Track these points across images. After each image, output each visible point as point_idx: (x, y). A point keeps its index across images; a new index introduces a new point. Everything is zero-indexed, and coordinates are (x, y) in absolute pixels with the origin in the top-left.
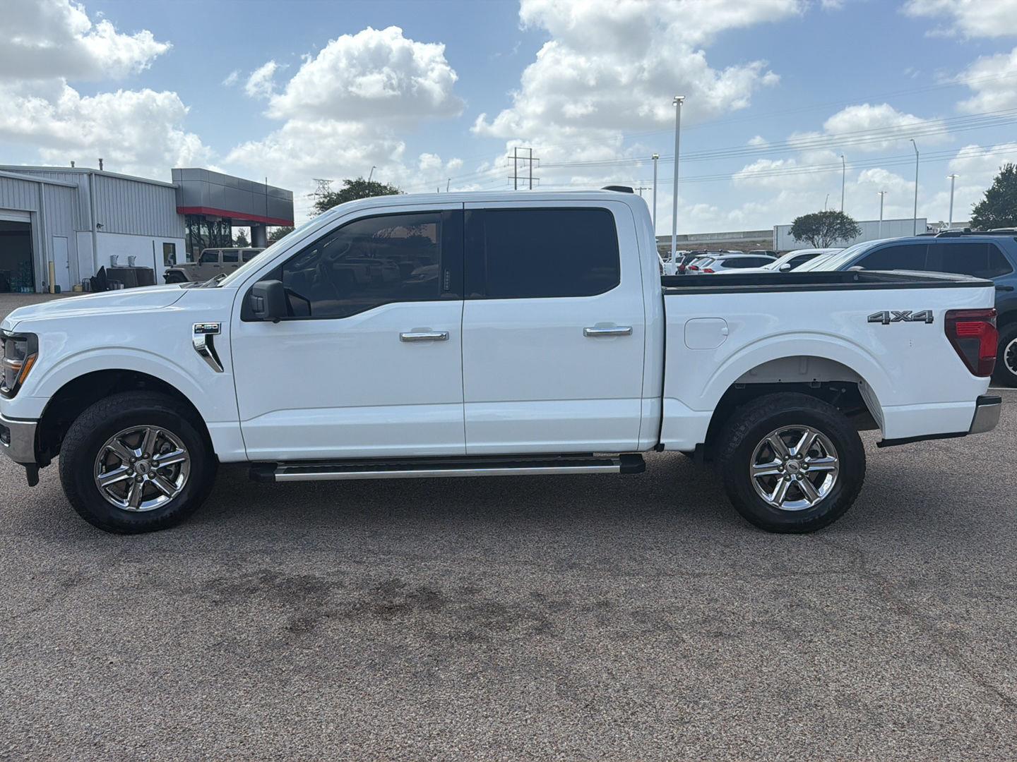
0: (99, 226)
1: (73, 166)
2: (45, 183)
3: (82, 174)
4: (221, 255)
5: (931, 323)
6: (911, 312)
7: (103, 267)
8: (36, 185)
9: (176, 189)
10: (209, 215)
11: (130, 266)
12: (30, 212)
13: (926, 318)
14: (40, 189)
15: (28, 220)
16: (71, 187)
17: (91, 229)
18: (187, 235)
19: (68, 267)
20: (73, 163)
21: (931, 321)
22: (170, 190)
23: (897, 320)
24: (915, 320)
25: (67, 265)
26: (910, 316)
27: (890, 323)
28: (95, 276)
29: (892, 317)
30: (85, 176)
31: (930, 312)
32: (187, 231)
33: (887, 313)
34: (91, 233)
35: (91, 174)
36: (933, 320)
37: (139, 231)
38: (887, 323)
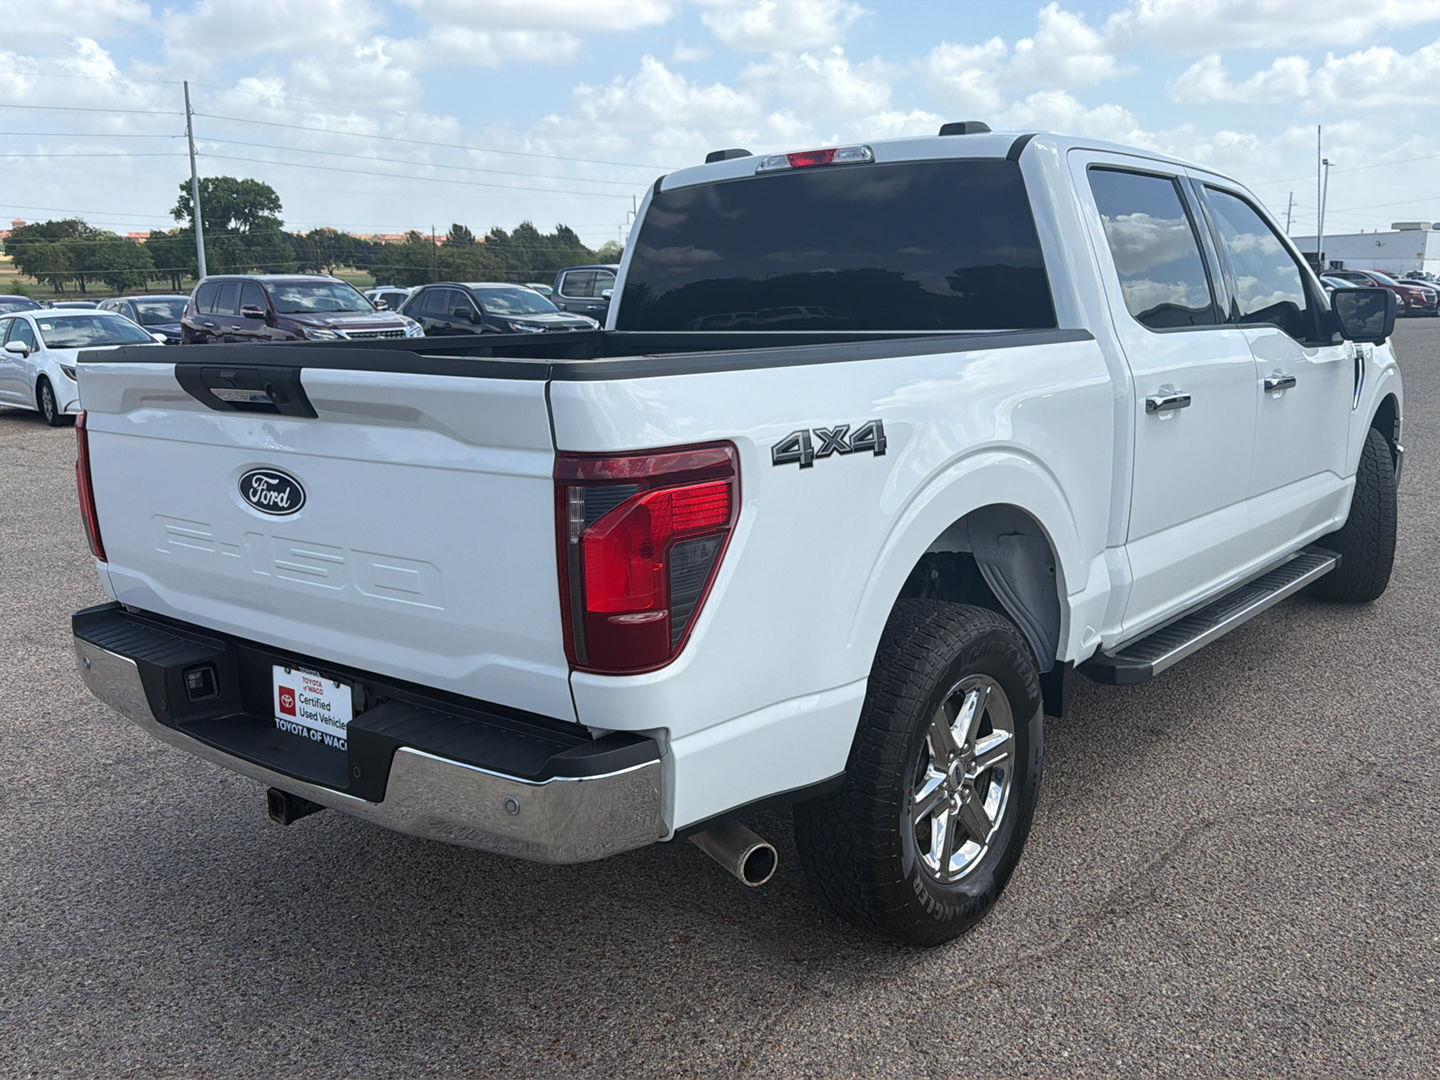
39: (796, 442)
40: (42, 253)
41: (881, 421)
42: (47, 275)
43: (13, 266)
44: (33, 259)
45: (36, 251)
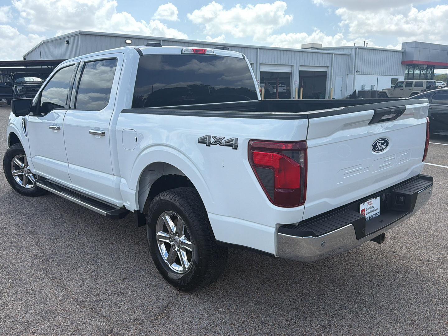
0: (357, 71)
1: (355, 45)
2: (335, 54)
3: (353, 48)
4: (414, 83)
5: (236, 149)
6: (224, 138)
7: (356, 90)
8: (331, 55)
9: (402, 52)
10: (420, 64)
11: (371, 90)
12: (327, 67)
13: (232, 144)
14: (332, 57)
15: (326, 70)
16: (347, 55)
17: (353, 73)
18: (406, 74)
19: (341, 90)
20: (355, 44)
21: (236, 148)
22: (399, 53)
23: (215, 143)
24: (226, 145)
25: (341, 89)
26: (223, 141)
27: (211, 145)
28: (352, 94)
29: (212, 140)
30: (354, 49)
31: (237, 139)
32: (406, 72)
33: (210, 137)
34: (353, 75)
35: (356, 48)
36: (237, 147)
37: (379, 73)
38: (209, 145)
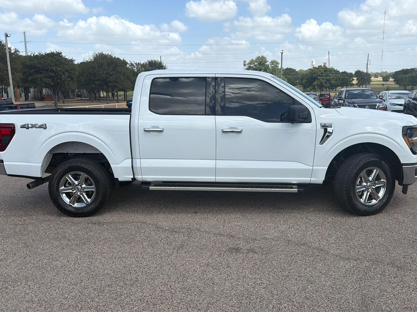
39: (26, 125)
40: (402, 78)
41: (46, 124)
42: (402, 85)
43: (394, 82)
44: (399, 80)
45: (400, 78)
